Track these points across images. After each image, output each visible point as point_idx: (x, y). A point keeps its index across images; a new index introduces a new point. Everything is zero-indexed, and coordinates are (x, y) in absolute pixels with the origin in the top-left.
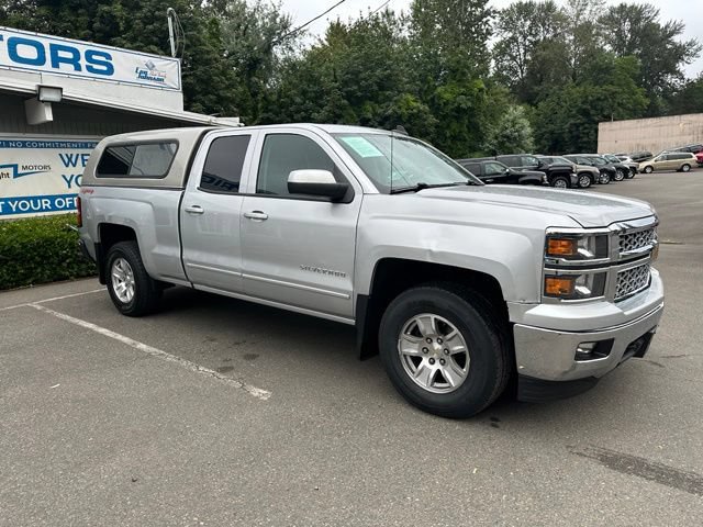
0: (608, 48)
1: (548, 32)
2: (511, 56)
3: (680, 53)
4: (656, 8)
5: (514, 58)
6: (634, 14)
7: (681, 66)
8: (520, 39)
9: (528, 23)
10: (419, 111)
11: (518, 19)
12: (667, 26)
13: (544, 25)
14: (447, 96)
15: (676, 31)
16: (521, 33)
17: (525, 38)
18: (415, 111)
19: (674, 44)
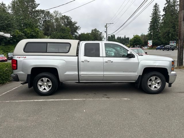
0: (63, 25)
1: (49, 18)
2: (40, 23)
3: (77, 28)
4: (71, 18)
5: (41, 24)
6: (67, 18)
7: (77, 31)
8: (42, 19)
9: (43, 15)
10: (22, 35)
11: (41, 14)
12: (74, 22)
13: (47, 16)
14: (28, 31)
15: (76, 23)
16: (42, 17)
17: (43, 19)
18: (20, 35)
19: (76, 26)
